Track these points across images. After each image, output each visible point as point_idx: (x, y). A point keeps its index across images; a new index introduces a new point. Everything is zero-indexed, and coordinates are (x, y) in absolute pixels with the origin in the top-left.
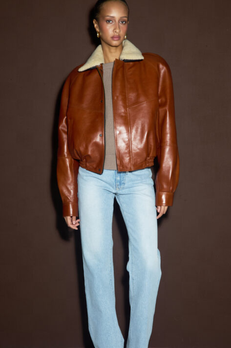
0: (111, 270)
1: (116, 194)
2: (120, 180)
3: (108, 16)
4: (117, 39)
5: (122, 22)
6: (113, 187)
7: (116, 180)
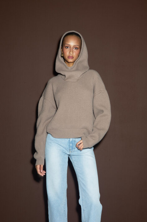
0: (65, 205)
1: (69, 155)
2: (72, 145)
3: (66, 44)
4: (71, 58)
5: (76, 48)
6: (67, 151)
7: (69, 146)
